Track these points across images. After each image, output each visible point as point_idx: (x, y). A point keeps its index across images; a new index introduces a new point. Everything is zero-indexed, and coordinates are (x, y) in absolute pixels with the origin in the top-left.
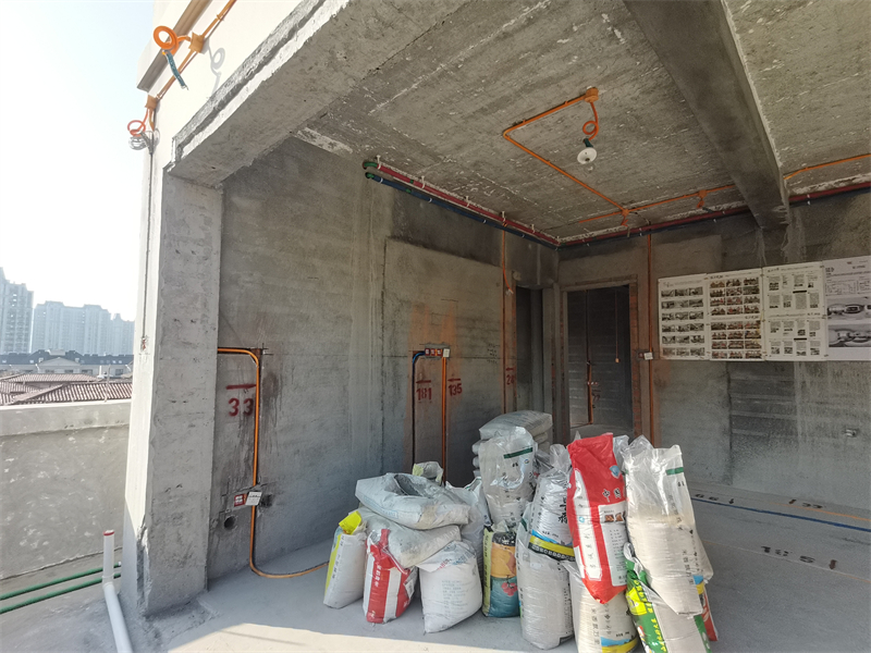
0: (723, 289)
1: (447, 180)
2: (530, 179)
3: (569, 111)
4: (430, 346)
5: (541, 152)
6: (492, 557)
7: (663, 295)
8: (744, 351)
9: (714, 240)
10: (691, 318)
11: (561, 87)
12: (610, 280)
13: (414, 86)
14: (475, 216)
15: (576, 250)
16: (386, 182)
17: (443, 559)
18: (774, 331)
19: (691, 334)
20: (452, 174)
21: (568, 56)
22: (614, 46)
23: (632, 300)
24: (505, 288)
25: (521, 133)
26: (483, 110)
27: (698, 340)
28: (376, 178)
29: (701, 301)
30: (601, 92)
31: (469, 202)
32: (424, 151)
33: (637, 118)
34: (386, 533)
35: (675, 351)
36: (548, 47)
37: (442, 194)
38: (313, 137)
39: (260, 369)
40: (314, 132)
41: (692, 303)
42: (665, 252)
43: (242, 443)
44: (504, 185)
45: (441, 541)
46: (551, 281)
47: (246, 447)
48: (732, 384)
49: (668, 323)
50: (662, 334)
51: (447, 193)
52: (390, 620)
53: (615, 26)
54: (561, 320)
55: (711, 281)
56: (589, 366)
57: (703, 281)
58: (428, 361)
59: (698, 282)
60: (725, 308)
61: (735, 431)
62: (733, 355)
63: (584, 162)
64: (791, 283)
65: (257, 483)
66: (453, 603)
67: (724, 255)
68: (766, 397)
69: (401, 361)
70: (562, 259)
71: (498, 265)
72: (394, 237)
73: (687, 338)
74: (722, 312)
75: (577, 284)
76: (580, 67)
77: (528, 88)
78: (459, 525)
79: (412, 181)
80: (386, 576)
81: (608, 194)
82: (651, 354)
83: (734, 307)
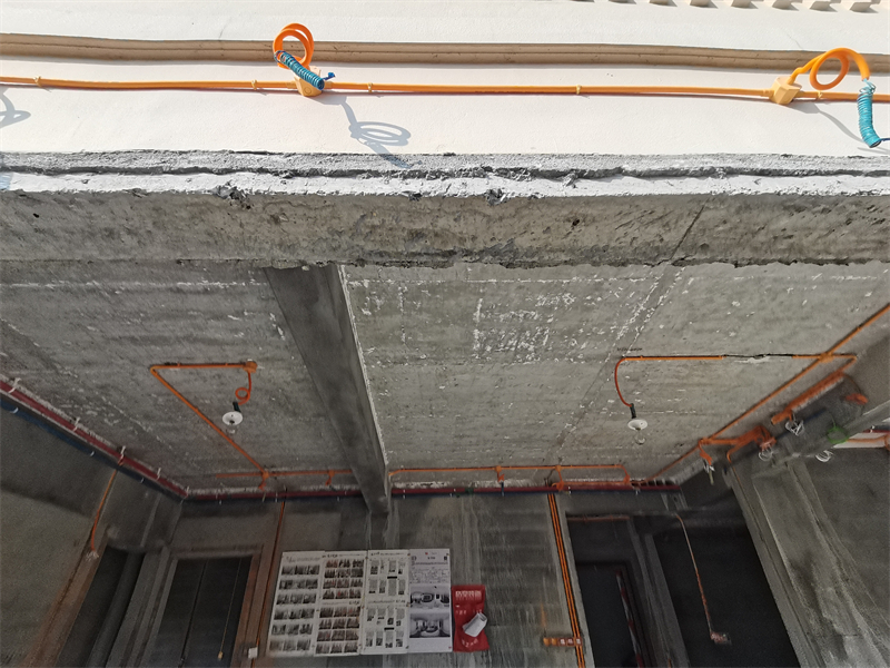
0: (335, 570)
2: (171, 420)
3: (228, 372)
5: (191, 398)
7: (284, 572)
8: (344, 643)
9: (335, 517)
10: (305, 602)
11: (224, 350)
12: (234, 548)
13: (49, 286)
14: (80, 445)
15: (206, 506)
18: (369, 619)
19: (301, 622)
20: (67, 387)
21: (236, 331)
22: (275, 338)
23: (251, 576)
24: (88, 550)
25: (172, 374)
26: (133, 340)
27: (307, 630)
29: (316, 582)
30: (259, 367)
31: (80, 426)
32: (35, 353)
33: (287, 397)
35: (283, 645)
36: (220, 317)
41: (308, 583)
42: (295, 522)
44: (135, 419)
46: (161, 543)
49: (282, 608)
50: (273, 622)
53: (279, 325)
55: (327, 559)
57: (319, 558)
60: (335, 591)
62: (334, 649)
63: (228, 423)
64: (387, 568)
67: (341, 534)
70: (185, 515)
71: (88, 515)
73: (297, 627)
74: (332, 596)
75: (194, 550)
76: (244, 342)
77: (191, 339)
81: (252, 454)
82: (256, 649)
83: (342, 590)
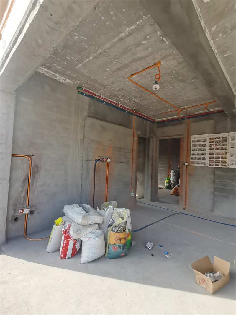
0: (214, 140)
1: (111, 96)
2: (141, 96)
3: (151, 70)
4: (102, 157)
5: (144, 86)
6: (110, 236)
7: (192, 142)
8: (220, 164)
9: (212, 122)
10: (202, 151)
11: (147, 61)
12: (174, 136)
13: (91, 58)
14: (123, 110)
15: (162, 124)
16: (86, 95)
17: (90, 236)
18: (232, 156)
19: (202, 156)
20: (112, 93)
21: (147, 49)
22: (164, 45)
23: (181, 144)
24: (134, 137)
25: (135, 78)
26: (119, 69)
27: (204, 159)
28: (82, 94)
29: (206, 145)
30: (162, 63)
31: (121, 104)
32: (100, 84)
33: (178, 74)
34: (70, 226)
35: (196, 163)
36: (139, 44)
37: (109, 101)
38: (56, 77)
39: (31, 163)
40: (57, 75)
41: (203, 145)
42: (194, 125)
43: (22, 190)
44: (133, 98)
45: (90, 230)
46: (153, 135)
47: (24, 192)
48: (215, 176)
49: (194, 152)
50: (191, 156)
51: (112, 100)
52: (69, 258)
53: (163, 36)
54: (156, 150)
55: (209, 137)
56: (169, 167)
57: (207, 137)
58: (101, 163)
59: (206, 137)
60: (214, 147)
61: (216, 193)
62: (216, 165)
63: (155, 90)
65: (28, 205)
66: (92, 253)
67: (215, 127)
68: (227, 181)
69: (90, 162)
70: (158, 127)
71: (131, 129)
72: (89, 116)
73: (200, 158)
74: (213, 149)
75: (162, 137)
76: (152, 53)
77: (134, 61)
78: (99, 224)
79: (97, 95)
80: (68, 242)
81: (172, 103)
82: (187, 163)
83: (218, 147)
